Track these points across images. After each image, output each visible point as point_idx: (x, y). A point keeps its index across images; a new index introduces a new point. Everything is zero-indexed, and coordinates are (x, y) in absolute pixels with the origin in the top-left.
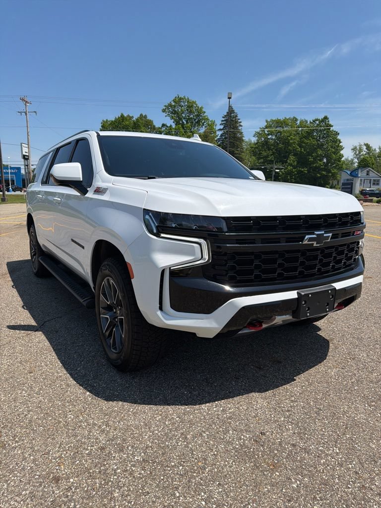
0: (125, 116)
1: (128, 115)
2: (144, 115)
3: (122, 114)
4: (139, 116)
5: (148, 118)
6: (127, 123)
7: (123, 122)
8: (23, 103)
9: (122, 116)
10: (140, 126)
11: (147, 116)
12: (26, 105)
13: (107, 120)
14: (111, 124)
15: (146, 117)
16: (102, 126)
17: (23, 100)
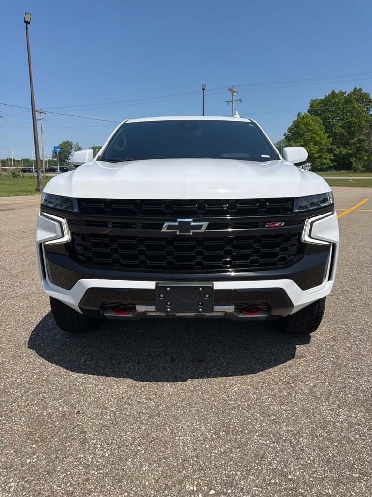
0: (337, 92)
1: (341, 91)
2: (358, 88)
3: (333, 91)
4: (352, 91)
5: (363, 92)
6: (337, 100)
7: (332, 99)
8: (230, 93)
9: (333, 93)
10: (352, 102)
11: (363, 89)
12: (233, 95)
13: (316, 99)
14: (320, 102)
15: (361, 90)
16: (310, 107)
17: (230, 90)
